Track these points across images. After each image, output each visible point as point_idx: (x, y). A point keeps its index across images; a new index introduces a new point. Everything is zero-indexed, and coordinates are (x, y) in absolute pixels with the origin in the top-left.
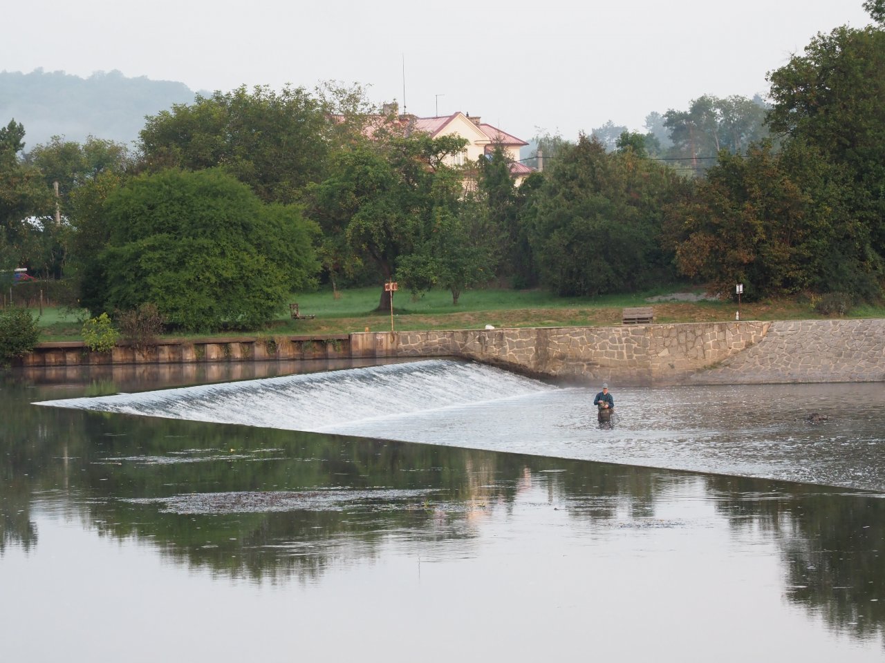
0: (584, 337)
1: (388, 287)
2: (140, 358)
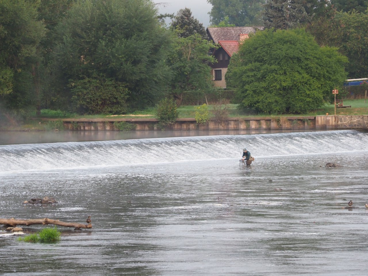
1: (334, 92)
2: (221, 127)
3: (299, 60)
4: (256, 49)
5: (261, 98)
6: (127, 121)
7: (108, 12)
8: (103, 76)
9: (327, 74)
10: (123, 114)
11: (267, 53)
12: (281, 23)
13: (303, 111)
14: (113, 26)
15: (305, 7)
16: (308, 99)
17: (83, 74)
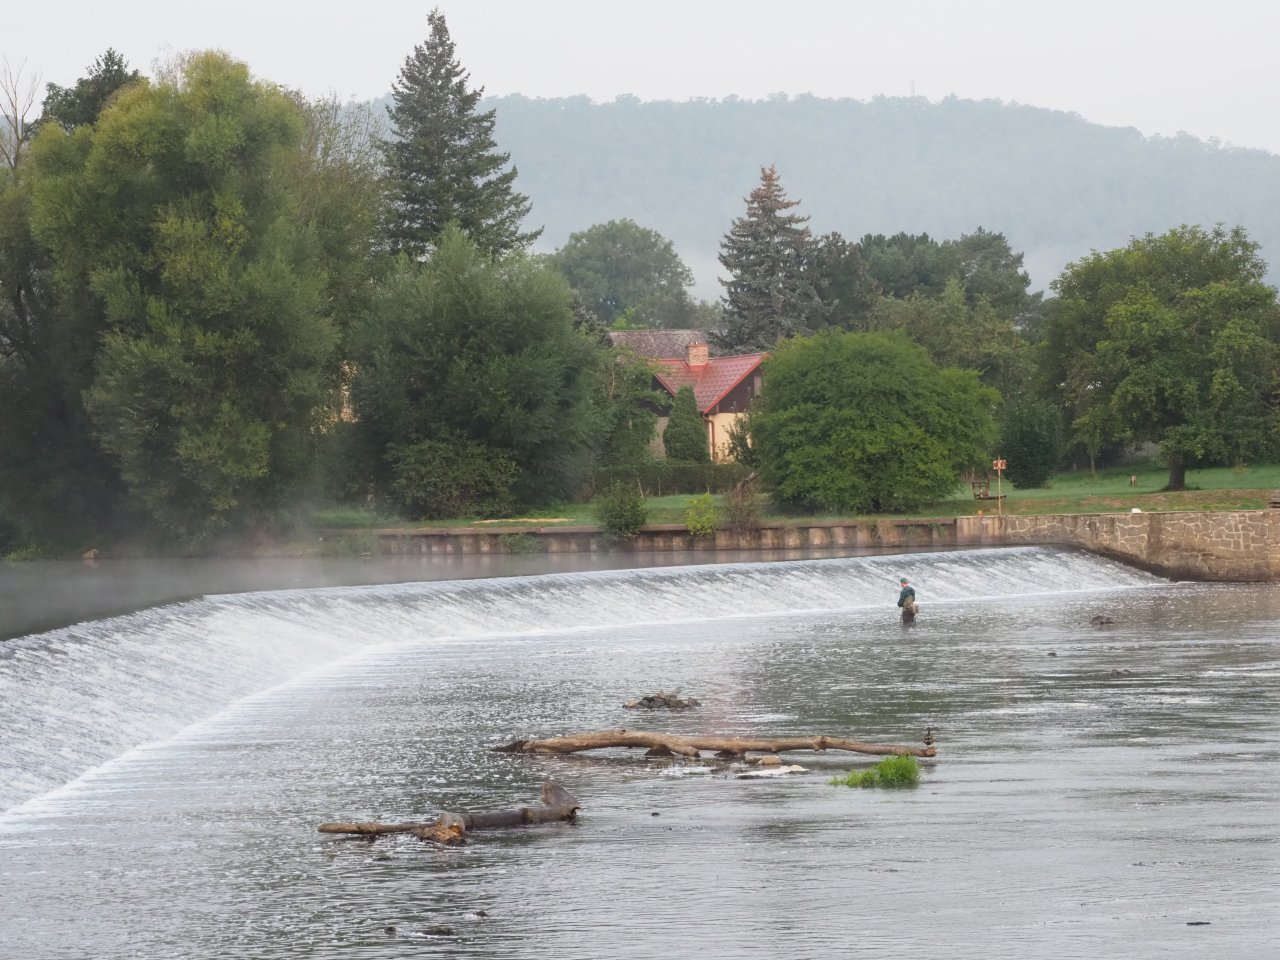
0: (1199, 523)
1: (997, 465)
2: (743, 543)
3: (901, 397)
4: (804, 374)
5: (821, 480)
6: (529, 533)
7: (471, 298)
8: (460, 436)
9: (961, 427)
10: (506, 516)
11: (830, 382)
12: (766, 321)
13: (912, 508)
14: (480, 327)
15: (815, 288)
16: (924, 482)
17: (417, 431)
